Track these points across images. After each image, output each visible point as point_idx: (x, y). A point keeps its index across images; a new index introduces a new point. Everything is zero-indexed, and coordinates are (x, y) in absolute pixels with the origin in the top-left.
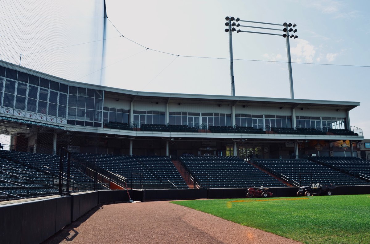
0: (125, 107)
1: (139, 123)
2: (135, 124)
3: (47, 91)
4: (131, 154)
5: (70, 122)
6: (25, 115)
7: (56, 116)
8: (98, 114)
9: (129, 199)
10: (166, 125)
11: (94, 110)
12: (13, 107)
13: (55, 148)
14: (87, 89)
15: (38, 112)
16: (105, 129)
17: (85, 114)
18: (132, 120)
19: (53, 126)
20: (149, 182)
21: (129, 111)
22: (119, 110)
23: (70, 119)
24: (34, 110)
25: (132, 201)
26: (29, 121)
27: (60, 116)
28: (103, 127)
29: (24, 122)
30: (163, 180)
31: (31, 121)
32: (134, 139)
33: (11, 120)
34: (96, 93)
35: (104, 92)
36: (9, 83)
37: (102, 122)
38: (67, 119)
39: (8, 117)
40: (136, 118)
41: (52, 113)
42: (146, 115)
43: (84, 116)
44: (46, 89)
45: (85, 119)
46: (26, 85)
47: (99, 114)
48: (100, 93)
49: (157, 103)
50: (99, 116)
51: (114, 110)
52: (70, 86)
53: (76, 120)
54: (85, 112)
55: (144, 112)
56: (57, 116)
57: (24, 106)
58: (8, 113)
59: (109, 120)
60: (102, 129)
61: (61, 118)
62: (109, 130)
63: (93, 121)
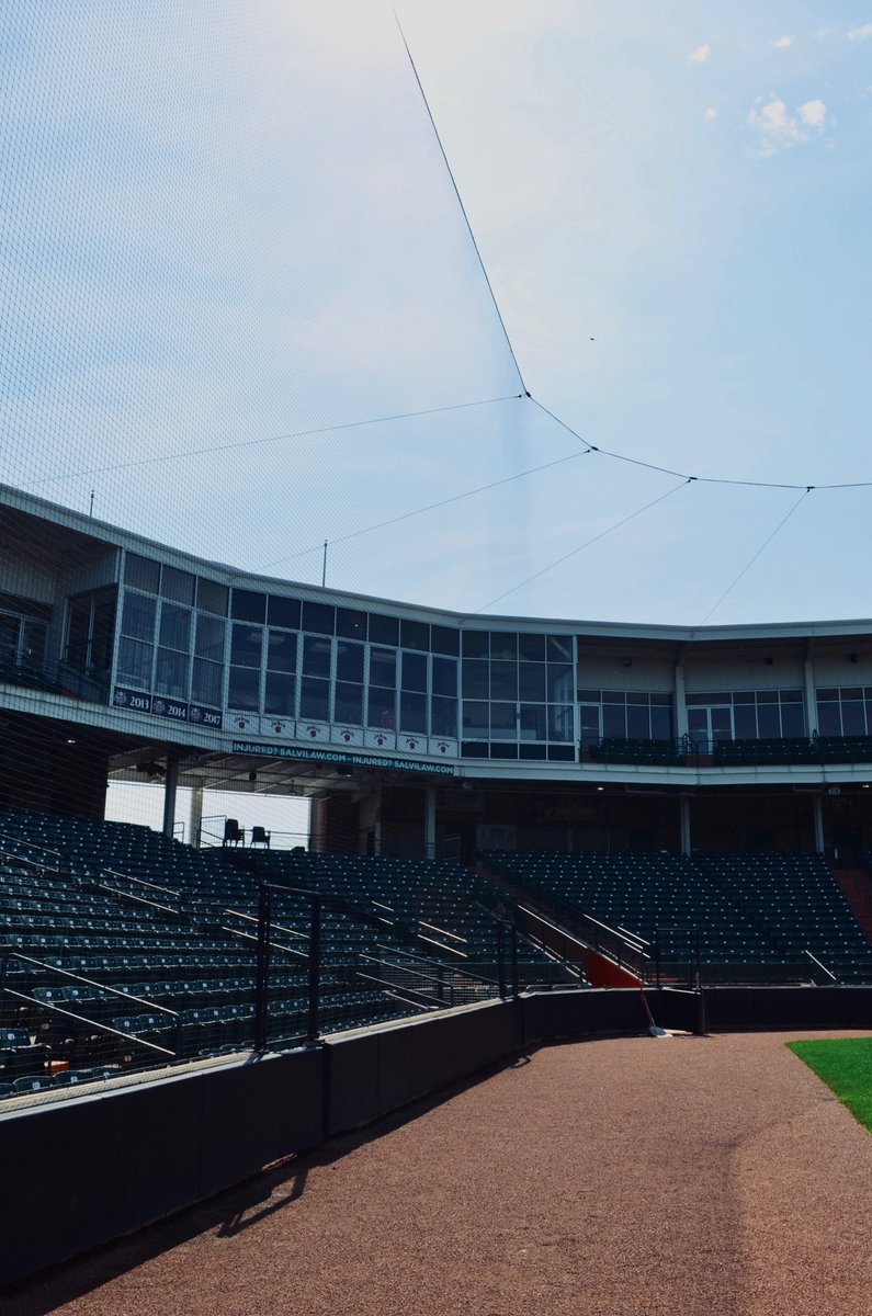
0: (654, 685)
1: (710, 736)
2: (696, 742)
3: (394, 653)
4: (687, 848)
5: (470, 750)
6: (331, 737)
7: (424, 731)
8: (562, 716)
9: (648, 1023)
10: (807, 739)
11: (547, 703)
12: (292, 715)
13: (431, 837)
14: (521, 635)
15: (370, 724)
16: (586, 767)
17: (518, 721)
18: (683, 728)
19: (417, 767)
20: (736, 956)
21: (670, 699)
22: (634, 698)
23: (469, 740)
24: (357, 720)
25: (658, 1029)
26: (342, 754)
27: (438, 730)
28: (582, 761)
29: (328, 757)
30: (790, 947)
31: (347, 755)
32: (692, 795)
33: (289, 756)
34: (551, 647)
35: (575, 639)
36: (281, 639)
37: (577, 745)
38: (461, 739)
39: (279, 747)
40: (696, 720)
41: (413, 724)
42: (731, 707)
43: (514, 726)
44: (388, 647)
45: (519, 738)
46: (328, 642)
47: (566, 715)
48: (563, 645)
49: (769, 661)
50: (566, 722)
51: (619, 697)
52: (463, 632)
53: (491, 740)
54: (518, 711)
55: (725, 698)
56: (429, 733)
57: (327, 707)
58: (279, 735)
59: (601, 734)
60: (578, 767)
61: (443, 738)
62: (600, 767)
63: (547, 743)
